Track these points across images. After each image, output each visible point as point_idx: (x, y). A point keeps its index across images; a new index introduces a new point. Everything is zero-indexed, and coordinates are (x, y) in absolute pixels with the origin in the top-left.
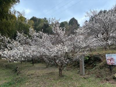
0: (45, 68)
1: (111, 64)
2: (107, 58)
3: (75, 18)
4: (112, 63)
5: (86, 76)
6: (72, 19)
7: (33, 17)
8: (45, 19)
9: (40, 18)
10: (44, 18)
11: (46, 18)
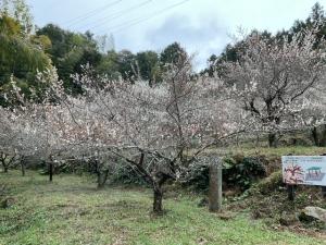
0: (94, 190)
1: (293, 182)
2: (284, 166)
3: (181, 46)
4: (296, 181)
5: (227, 214)
6: (173, 46)
7: (51, 25)
8: (89, 35)
9: (71, 31)
10: (83, 33)
11: (91, 32)
